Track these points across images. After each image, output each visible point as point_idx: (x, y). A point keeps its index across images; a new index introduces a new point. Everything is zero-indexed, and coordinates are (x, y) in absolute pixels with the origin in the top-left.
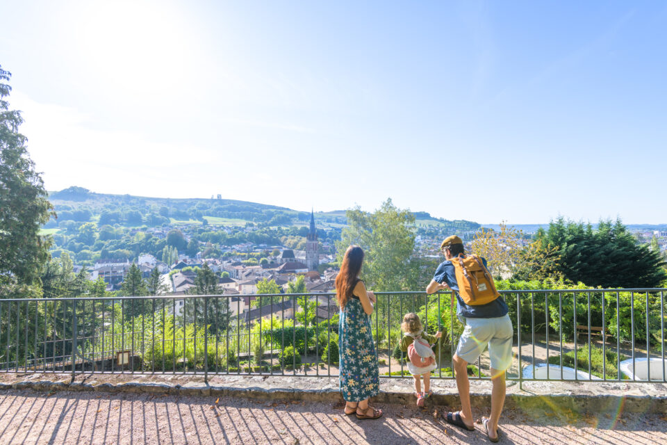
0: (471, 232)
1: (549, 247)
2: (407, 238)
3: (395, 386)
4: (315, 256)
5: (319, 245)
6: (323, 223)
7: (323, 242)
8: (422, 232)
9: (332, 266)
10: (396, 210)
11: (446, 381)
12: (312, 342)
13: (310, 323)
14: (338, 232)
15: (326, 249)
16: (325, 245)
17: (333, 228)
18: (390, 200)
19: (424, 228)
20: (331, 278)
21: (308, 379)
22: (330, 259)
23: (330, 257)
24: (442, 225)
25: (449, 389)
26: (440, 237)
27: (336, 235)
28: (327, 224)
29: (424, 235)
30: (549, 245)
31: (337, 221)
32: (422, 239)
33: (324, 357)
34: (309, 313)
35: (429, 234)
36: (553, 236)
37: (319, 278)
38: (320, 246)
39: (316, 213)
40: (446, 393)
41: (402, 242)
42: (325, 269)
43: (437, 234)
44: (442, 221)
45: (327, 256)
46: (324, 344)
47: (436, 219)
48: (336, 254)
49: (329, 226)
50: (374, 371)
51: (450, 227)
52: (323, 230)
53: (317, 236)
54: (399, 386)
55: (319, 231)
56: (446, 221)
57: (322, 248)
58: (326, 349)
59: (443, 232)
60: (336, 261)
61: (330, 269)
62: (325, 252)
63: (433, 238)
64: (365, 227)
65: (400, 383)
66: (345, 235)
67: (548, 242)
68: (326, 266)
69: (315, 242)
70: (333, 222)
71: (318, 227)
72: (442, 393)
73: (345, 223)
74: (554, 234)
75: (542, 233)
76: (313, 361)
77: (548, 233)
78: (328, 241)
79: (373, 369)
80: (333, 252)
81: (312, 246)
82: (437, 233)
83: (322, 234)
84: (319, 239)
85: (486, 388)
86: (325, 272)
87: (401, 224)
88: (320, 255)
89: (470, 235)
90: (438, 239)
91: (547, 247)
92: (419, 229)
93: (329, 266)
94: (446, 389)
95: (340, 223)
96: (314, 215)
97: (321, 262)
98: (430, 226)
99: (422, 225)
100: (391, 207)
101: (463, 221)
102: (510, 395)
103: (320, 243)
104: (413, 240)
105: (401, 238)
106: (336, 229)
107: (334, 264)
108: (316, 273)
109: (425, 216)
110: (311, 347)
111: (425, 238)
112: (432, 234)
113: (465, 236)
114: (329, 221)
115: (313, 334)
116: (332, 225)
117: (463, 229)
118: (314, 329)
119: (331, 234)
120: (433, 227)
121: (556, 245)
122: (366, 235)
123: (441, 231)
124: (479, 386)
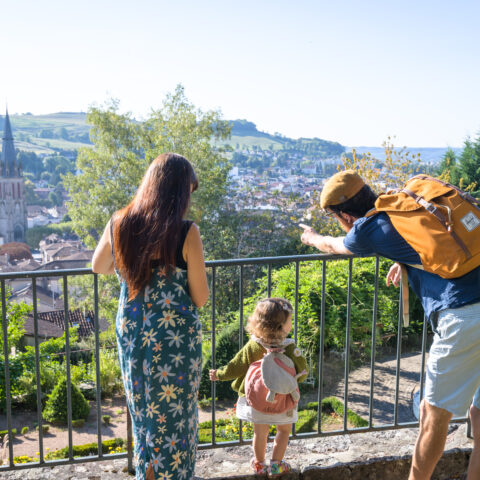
0: (328, 161)
1: (461, 185)
2: (217, 169)
3: (225, 464)
4: (18, 212)
5: (27, 187)
6: (34, 139)
7: (33, 180)
8: (240, 159)
9: (59, 232)
10: (192, 111)
11: (327, 438)
12: (22, 387)
13: (13, 349)
14: (68, 159)
15: (42, 195)
16: (40, 187)
17: (56, 149)
18: (180, 89)
19: (245, 152)
20: (55, 255)
21: (18, 474)
22: (50, 217)
23: (53, 212)
24: (278, 146)
25: (336, 455)
26: (273, 171)
27: (62, 165)
28: (43, 142)
29: (244, 165)
30: (461, 180)
31: (65, 135)
32: (240, 174)
33: (49, 412)
34: (9, 328)
35: (253, 165)
36: (468, 165)
37: (28, 256)
38: (29, 189)
39: (16, 116)
40: (331, 463)
41: (206, 176)
42: (42, 238)
43: (268, 165)
44: (278, 138)
45: (45, 210)
46: (47, 388)
47: (267, 136)
48: (66, 203)
49: (48, 146)
50: (181, 424)
51: (293, 151)
52: (34, 155)
53: (21, 167)
54: (233, 462)
55: (23, 155)
56: (285, 140)
57: (32, 193)
58: (53, 396)
59: (279, 160)
60: (68, 219)
61: (53, 237)
62: (42, 203)
63: (261, 172)
64: (129, 146)
65: (234, 456)
66: (86, 163)
67: (459, 176)
68: (43, 232)
69: (16, 180)
70: (57, 137)
71: (22, 147)
72: (324, 465)
73: (85, 139)
74: (471, 161)
75: (451, 160)
76: (23, 424)
77: (462, 160)
78: (47, 178)
79: (179, 418)
80: (58, 201)
81: (9, 188)
82: (268, 161)
83: (32, 162)
84: (25, 174)
85: (406, 443)
86: (42, 243)
87: (204, 140)
88: (29, 208)
89: (327, 166)
90: (270, 174)
91: (457, 185)
92: (236, 155)
93: (51, 231)
94: (331, 454)
95: (72, 140)
96: (11, 119)
97: (31, 222)
98: (255, 148)
99: (241, 148)
100: (182, 105)
101: (316, 139)
102: (453, 450)
103: (27, 182)
104: (225, 173)
105: (205, 169)
106: (64, 153)
107: (62, 225)
108: (22, 247)
109: (247, 128)
110: (19, 396)
111: (246, 173)
112: (259, 165)
113: (319, 168)
114: (47, 134)
115: (22, 369)
116: (54, 142)
117: (316, 156)
118: (24, 359)
119: (52, 163)
120: (261, 151)
121: (472, 181)
122: (131, 163)
123: (275, 159)
124: (394, 440)
